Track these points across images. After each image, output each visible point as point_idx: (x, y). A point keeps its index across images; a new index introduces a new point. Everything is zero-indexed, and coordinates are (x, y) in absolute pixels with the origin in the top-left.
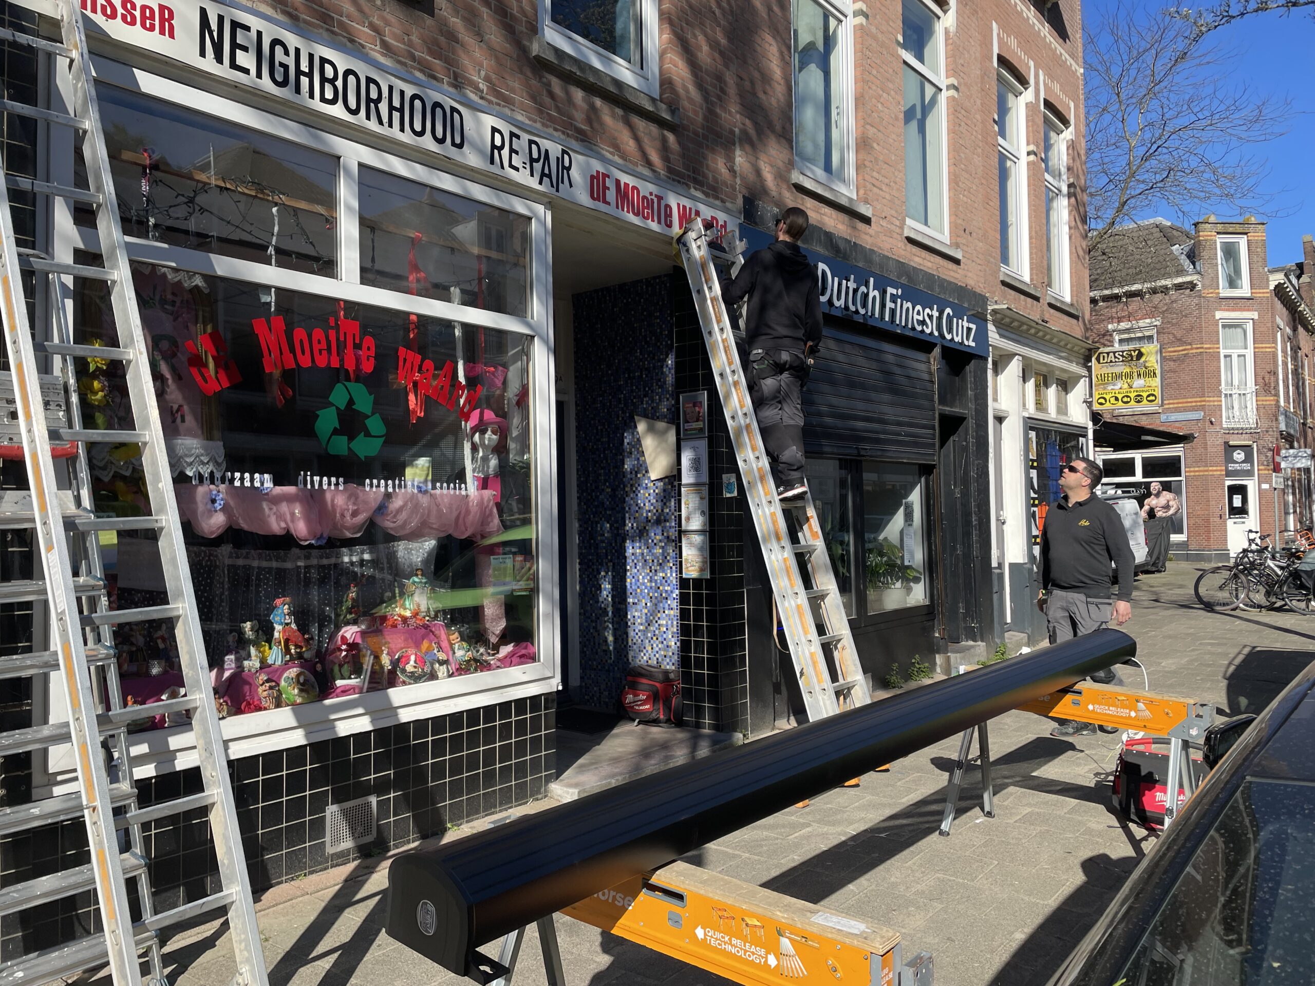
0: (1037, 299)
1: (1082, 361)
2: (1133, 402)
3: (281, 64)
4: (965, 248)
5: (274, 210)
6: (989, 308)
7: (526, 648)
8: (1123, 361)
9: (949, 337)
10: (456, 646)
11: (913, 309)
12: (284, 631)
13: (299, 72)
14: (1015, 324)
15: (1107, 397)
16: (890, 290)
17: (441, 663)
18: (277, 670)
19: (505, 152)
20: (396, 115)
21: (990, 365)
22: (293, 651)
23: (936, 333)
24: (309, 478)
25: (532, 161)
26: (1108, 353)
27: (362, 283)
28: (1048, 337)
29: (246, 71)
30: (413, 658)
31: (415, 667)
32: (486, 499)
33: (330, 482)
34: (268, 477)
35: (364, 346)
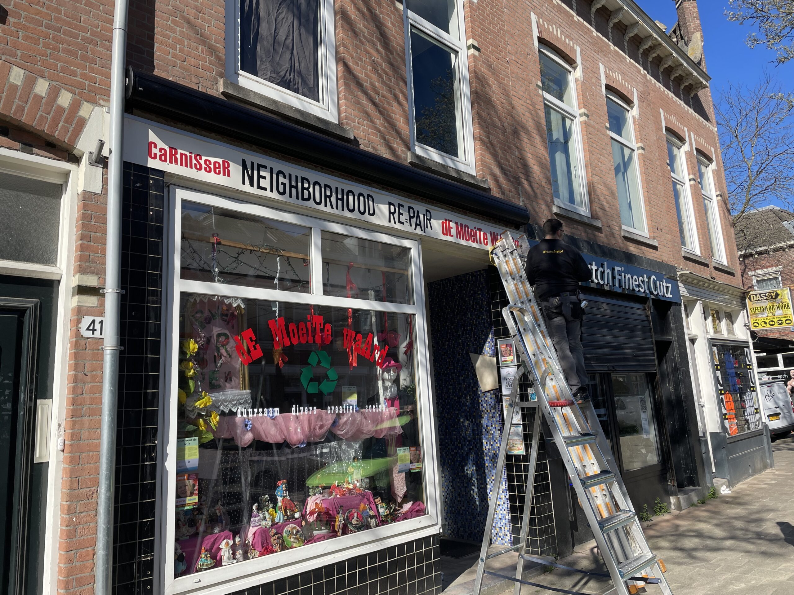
0: (706, 265)
1: (740, 300)
2: (776, 325)
3: (282, 183)
4: (659, 239)
5: (278, 259)
6: (678, 273)
7: (419, 505)
8: (766, 299)
9: (655, 293)
10: (379, 506)
11: (632, 278)
12: (283, 500)
13: (291, 186)
14: (695, 281)
15: (759, 322)
16: (617, 268)
17: (372, 517)
18: (281, 525)
19: (396, 215)
20: (340, 202)
21: (683, 308)
22: (288, 513)
23: (647, 292)
24: (298, 408)
25: (411, 218)
26: (756, 295)
27: (324, 294)
28: (716, 288)
29: (265, 189)
30: (355, 515)
31: (357, 521)
32: (392, 412)
33: (309, 410)
34: (277, 409)
35: (326, 329)
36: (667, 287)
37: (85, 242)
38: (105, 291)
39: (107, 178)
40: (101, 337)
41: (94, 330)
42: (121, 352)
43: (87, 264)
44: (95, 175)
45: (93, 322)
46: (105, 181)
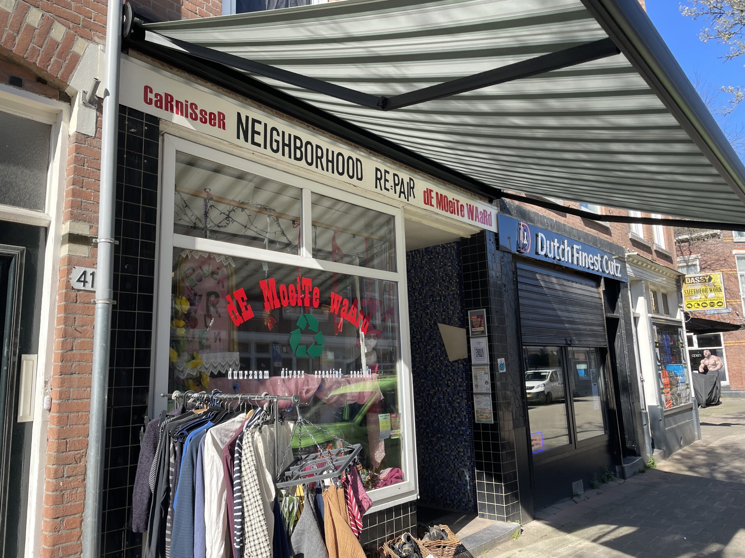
0: (649, 248)
2: (708, 306)
3: (276, 141)
6: (626, 254)
7: (397, 472)
8: (700, 282)
9: (607, 272)
10: (361, 472)
11: (588, 257)
13: (284, 144)
14: (640, 263)
15: (693, 304)
16: (575, 247)
19: (382, 181)
20: (330, 164)
21: (629, 288)
24: (286, 372)
25: (396, 185)
26: (690, 278)
27: (313, 257)
29: (259, 145)
33: (297, 374)
34: (266, 372)
35: (314, 292)
36: (617, 267)
37: (77, 187)
38: (98, 241)
39: (101, 121)
40: (92, 289)
41: (85, 282)
42: (114, 307)
43: (79, 211)
44: (89, 116)
45: (85, 273)
46: (99, 125)
